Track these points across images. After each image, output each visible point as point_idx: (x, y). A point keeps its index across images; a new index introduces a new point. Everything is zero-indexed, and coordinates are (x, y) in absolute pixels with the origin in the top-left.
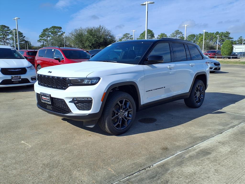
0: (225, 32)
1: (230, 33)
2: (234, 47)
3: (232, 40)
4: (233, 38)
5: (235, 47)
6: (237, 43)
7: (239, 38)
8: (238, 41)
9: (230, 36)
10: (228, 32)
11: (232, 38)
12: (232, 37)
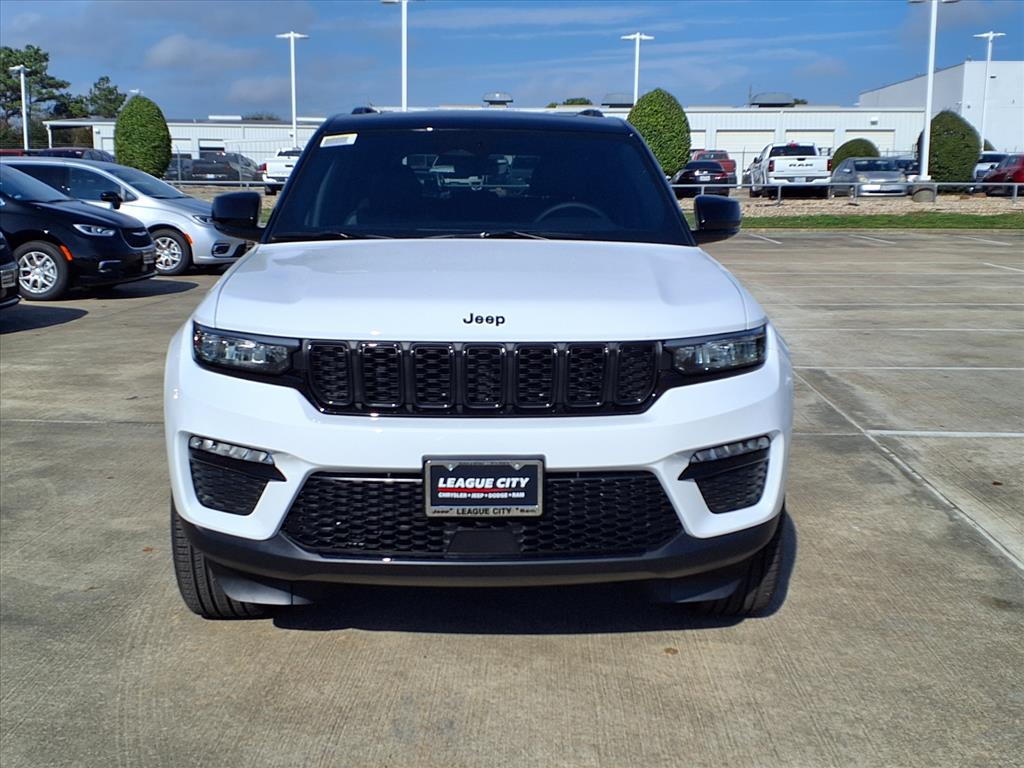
0: (23, 50)
1: (45, 58)
2: (95, 130)
3: (63, 91)
4: (68, 84)
5: (98, 133)
6: (91, 108)
7: (95, 85)
8: (93, 100)
9: (49, 73)
10: (38, 50)
11: (62, 85)
12: (59, 78)
